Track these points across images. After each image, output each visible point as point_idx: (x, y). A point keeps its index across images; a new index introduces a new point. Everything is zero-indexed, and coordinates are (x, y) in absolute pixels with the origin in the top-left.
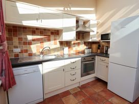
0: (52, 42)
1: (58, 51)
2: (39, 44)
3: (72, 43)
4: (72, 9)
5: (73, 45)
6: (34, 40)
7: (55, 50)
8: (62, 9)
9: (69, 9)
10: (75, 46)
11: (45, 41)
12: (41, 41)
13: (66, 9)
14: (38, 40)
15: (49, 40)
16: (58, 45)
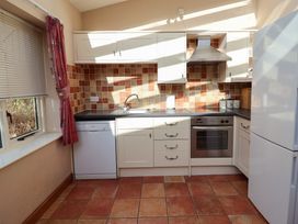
0: (146, 86)
1: (157, 102)
2: (124, 90)
3: (187, 86)
4: (186, 17)
5: (190, 92)
6: (116, 84)
7: (150, 100)
8: (164, 22)
9: (178, 19)
10: (193, 94)
11: (134, 85)
12: (127, 84)
13: (172, 21)
14: (122, 83)
15: (140, 83)
16: (157, 91)
